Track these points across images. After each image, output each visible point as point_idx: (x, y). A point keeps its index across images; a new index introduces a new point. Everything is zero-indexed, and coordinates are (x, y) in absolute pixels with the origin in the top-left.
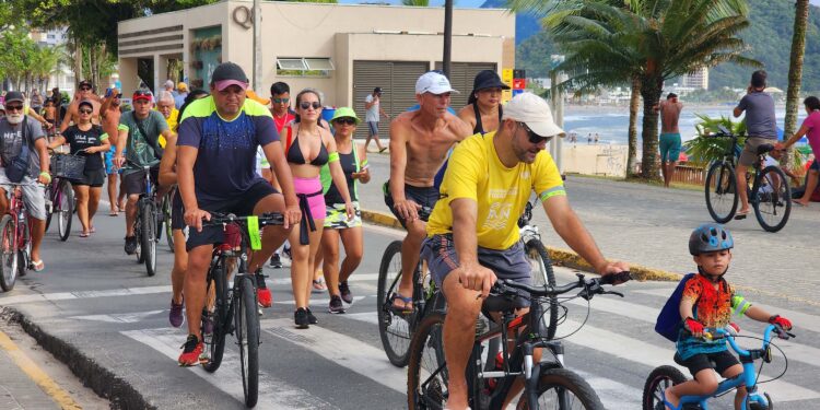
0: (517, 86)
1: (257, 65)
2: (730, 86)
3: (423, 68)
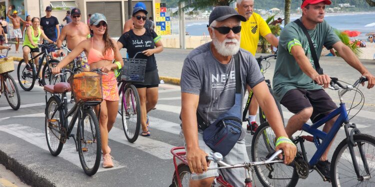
0: (162, 10)
1: (41, 6)
2: (256, 8)
3: (119, 4)
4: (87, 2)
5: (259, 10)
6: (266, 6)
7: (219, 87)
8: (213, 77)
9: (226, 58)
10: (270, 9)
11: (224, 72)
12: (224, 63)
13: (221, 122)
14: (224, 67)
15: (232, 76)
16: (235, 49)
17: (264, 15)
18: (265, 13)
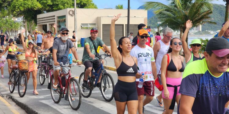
1: (76, 26)
3: (122, 26)
4: (103, 25)
5: (209, 31)
6: (213, 29)
7: (63, 48)
8: (61, 46)
9: (64, 41)
10: (216, 30)
11: (64, 45)
12: (64, 42)
13: (62, 57)
14: (64, 43)
15: (66, 46)
16: (66, 39)
17: (212, 34)
18: (213, 33)
